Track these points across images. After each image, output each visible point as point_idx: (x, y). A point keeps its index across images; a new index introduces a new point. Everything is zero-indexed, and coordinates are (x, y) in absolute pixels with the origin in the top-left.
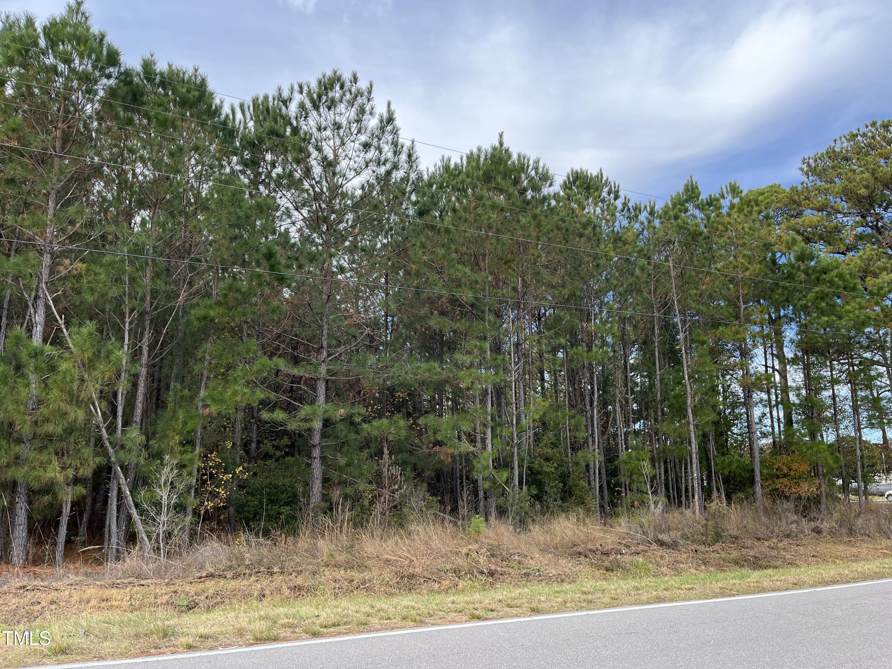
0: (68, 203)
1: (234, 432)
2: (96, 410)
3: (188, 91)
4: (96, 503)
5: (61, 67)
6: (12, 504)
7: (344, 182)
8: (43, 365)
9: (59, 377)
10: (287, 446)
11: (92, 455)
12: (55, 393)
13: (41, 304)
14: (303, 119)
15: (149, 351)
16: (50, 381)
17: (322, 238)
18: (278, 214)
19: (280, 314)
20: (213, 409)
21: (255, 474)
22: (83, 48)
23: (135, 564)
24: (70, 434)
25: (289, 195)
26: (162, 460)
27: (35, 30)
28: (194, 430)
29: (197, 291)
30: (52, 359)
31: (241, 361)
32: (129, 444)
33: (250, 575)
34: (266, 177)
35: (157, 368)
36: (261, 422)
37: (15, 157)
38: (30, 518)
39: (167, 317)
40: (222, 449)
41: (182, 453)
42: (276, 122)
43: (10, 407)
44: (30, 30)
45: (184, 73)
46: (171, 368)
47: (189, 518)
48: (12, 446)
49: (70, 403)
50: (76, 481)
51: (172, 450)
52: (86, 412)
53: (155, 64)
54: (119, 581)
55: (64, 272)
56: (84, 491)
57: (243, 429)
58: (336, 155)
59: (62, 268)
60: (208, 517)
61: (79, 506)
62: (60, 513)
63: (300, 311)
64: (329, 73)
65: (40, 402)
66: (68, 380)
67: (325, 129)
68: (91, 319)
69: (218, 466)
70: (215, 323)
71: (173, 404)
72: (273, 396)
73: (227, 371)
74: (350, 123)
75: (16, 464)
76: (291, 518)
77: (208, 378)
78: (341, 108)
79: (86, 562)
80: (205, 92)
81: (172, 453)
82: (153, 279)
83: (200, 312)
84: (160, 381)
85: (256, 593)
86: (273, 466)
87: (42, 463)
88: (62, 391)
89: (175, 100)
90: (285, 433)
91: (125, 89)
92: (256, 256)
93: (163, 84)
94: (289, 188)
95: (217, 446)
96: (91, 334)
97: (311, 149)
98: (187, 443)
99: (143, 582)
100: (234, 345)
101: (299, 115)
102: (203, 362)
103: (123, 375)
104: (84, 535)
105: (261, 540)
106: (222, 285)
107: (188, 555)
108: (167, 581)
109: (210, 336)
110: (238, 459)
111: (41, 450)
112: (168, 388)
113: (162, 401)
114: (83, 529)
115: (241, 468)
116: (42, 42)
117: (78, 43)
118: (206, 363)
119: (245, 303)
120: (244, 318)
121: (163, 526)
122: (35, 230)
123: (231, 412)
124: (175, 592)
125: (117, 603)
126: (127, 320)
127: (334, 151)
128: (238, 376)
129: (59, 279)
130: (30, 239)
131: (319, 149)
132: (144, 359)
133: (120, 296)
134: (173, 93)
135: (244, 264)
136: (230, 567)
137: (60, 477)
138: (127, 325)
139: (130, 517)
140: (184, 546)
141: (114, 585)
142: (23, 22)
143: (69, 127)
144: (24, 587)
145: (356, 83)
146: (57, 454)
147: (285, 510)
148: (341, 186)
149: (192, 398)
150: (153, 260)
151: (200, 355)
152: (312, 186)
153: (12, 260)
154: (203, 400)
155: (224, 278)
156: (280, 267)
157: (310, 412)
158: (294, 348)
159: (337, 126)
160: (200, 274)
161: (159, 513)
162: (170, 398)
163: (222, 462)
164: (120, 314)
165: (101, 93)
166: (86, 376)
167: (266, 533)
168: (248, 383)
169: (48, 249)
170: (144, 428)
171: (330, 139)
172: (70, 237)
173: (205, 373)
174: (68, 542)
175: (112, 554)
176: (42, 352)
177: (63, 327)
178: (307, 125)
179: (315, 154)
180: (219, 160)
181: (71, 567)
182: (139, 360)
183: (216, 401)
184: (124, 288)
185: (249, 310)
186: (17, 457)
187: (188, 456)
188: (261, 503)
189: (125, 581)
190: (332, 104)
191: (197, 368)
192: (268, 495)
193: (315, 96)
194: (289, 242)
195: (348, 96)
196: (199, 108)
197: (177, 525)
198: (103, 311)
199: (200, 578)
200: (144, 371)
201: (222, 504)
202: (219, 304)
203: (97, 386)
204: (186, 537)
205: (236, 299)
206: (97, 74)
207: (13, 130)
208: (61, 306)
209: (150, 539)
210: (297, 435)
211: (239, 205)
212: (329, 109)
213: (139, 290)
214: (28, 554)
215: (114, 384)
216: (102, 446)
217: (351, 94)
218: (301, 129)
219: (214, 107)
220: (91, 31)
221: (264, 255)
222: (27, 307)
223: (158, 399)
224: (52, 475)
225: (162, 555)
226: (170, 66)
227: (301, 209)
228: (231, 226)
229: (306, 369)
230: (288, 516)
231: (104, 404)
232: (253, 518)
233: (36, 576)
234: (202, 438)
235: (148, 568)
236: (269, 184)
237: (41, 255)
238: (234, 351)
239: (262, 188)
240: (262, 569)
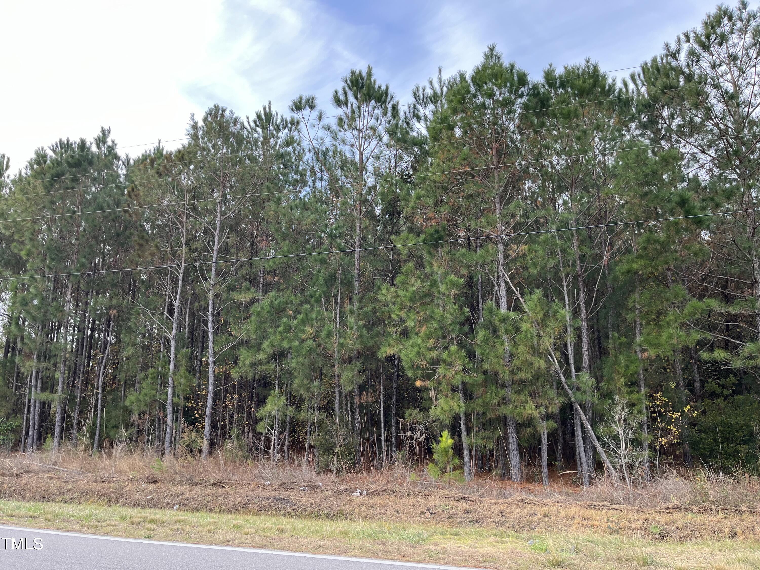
0: (508, 202)
1: (675, 372)
2: (553, 359)
3: (584, 82)
4: (566, 434)
5: (488, 102)
6: (506, 434)
7: (751, 111)
8: (511, 328)
9: (523, 336)
10: (734, 384)
11: (556, 396)
12: (522, 348)
13: (502, 281)
14: (694, 64)
15: (586, 307)
16: (517, 339)
17: (737, 173)
18: (684, 162)
19: (704, 255)
20: (652, 353)
21: (704, 412)
22: (500, 81)
23: (606, 490)
24: (538, 379)
25: (692, 140)
26: (613, 400)
27: (467, 82)
28: (636, 373)
29: (618, 250)
30: (515, 322)
31: (670, 307)
32: (583, 387)
33: (717, 511)
34: (667, 131)
35: (595, 321)
36: (701, 363)
37: (469, 178)
38: (519, 445)
39: (596, 276)
40: (667, 389)
41: (630, 393)
42: (668, 77)
43: (494, 361)
44: (464, 83)
45: (578, 69)
46: (606, 319)
47: (646, 453)
48: (499, 390)
49: (533, 355)
50: (548, 417)
51: (620, 391)
52: (546, 361)
53: (554, 72)
54: (595, 503)
55: (513, 255)
56: (555, 425)
57: (683, 370)
58: (736, 86)
59: (511, 252)
60: (663, 452)
61: (554, 437)
62: (540, 443)
63: (724, 250)
64: (713, 11)
65: (513, 356)
66: (529, 337)
67: (720, 65)
68: (538, 288)
69: (665, 405)
70: (639, 275)
71: (613, 351)
72: (710, 336)
73: (658, 317)
74: (746, 50)
75: (504, 404)
76: (751, 457)
77: (641, 325)
78: (734, 39)
79: (566, 483)
80: (598, 76)
81: (620, 393)
82: (579, 247)
83: (624, 267)
84: (599, 331)
85: (726, 530)
86: (722, 405)
87: (522, 403)
88: (526, 346)
89: (575, 94)
90: (729, 371)
91: (535, 100)
92: (668, 206)
93: (563, 85)
94: (691, 135)
95: (661, 387)
96: (539, 299)
97: (708, 89)
98: (632, 384)
99: (617, 507)
100: (661, 292)
101: (690, 62)
102: (634, 311)
103: (569, 329)
104: (561, 461)
105: (722, 477)
106: (640, 240)
107: (652, 486)
108: (637, 508)
109: (636, 287)
110: (684, 398)
111: (519, 392)
112: (607, 337)
113: (604, 349)
114: (559, 455)
115: (689, 407)
116: (472, 89)
117: (496, 80)
118: (637, 311)
119: (666, 251)
120: (667, 266)
121: (625, 458)
122: (490, 228)
123: (669, 354)
124: (646, 519)
125: (597, 523)
126: (565, 284)
127: (734, 84)
128: (670, 320)
129: (512, 261)
130: (488, 235)
131: (717, 86)
132: (583, 314)
133: (556, 266)
134: (572, 89)
135: (657, 216)
136: (695, 501)
137: (536, 414)
138: (565, 288)
139: (594, 449)
140: (647, 478)
141: (591, 507)
142: (458, 79)
143: (500, 145)
144: (523, 500)
145: (745, 9)
146: (531, 395)
147: (743, 448)
148: (748, 115)
149: (629, 345)
150: (577, 230)
151: (630, 305)
152: (717, 125)
153: (478, 253)
154: (640, 345)
155: (640, 234)
156: (696, 210)
157: (755, 349)
158: (725, 287)
159: (733, 58)
160: (618, 235)
161: (618, 446)
162: (610, 345)
163: (669, 402)
164: (559, 280)
165: (519, 111)
166: (541, 333)
167: (727, 471)
168: (682, 325)
169: (500, 239)
170: (593, 372)
171: (727, 74)
172: (514, 228)
173: (638, 320)
174: (550, 465)
175: (586, 479)
176: (508, 318)
177: (519, 296)
178: (699, 69)
179: (713, 92)
180: (619, 130)
181: (555, 486)
182: (579, 315)
183: (651, 345)
184: (558, 259)
185: (670, 257)
186: (504, 399)
187: (635, 396)
188: (715, 440)
189: (601, 504)
190: (723, 39)
191: (629, 317)
192: (722, 433)
193: (703, 38)
194: (700, 185)
195: (739, 24)
196: (595, 92)
197: (637, 459)
198: (546, 280)
199: (668, 509)
200: (584, 324)
201: (675, 441)
202: (640, 257)
203: (551, 340)
204: (646, 468)
205: (656, 249)
206: (513, 97)
207: (465, 159)
208: (516, 281)
209: (615, 469)
210: (742, 373)
211: (644, 164)
212: (720, 44)
213: (570, 258)
214: (522, 473)
215: (564, 337)
216: (563, 388)
217: (742, 21)
218: (694, 74)
219: (607, 87)
220: (503, 66)
221: (676, 203)
222: (494, 286)
223: (600, 347)
224: (530, 412)
225: (628, 484)
226: (566, 68)
227: (709, 150)
228: (640, 185)
229: (742, 306)
230: (747, 455)
231: (558, 354)
232: (710, 455)
233: (531, 492)
234: (645, 380)
235: (618, 494)
236: (670, 137)
237: (497, 245)
238: (663, 298)
239: (663, 143)
240: (729, 507)
